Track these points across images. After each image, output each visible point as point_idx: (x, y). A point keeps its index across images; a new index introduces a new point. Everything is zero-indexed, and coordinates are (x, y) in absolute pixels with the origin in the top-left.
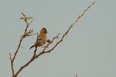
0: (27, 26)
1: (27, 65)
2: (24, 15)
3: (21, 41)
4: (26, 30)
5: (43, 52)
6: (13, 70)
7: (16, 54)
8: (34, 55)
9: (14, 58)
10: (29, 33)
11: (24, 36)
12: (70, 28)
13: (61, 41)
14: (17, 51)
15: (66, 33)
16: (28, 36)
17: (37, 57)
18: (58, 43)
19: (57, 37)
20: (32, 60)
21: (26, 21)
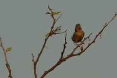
0: (54, 23)
1: (52, 69)
2: (51, 10)
3: (46, 40)
4: (52, 28)
5: (72, 55)
6: (35, 74)
7: (39, 55)
8: (61, 58)
9: (37, 60)
10: (56, 30)
11: (50, 34)
12: (105, 27)
13: (94, 42)
14: (41, 52)
15: (100, 33)
16: (55, 34)
17: (65, 60)
18: (89, 45)
19: (88, 38)
20: (58, 64)
21: (52, 16)
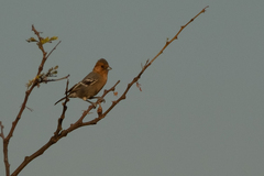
0: (44, 60)
1: (40, 152)
2: (37, 33)
3: (28, 94)
4: (41, 69)
5: (79, 124)
6: (6, 162)
7: (15, 124)
8: (58, 131)
9: (10, 135)
10: (48, 74)
11: (36, 83)
12: (146, 67)
13: (123, 97)
14: (18, 119)
15: (136, 80)
16: (46, 82)
17: (65, 135)
18: (115, 104)
19: (113, 89)
20: (52, 142)
21: (40, 45)
